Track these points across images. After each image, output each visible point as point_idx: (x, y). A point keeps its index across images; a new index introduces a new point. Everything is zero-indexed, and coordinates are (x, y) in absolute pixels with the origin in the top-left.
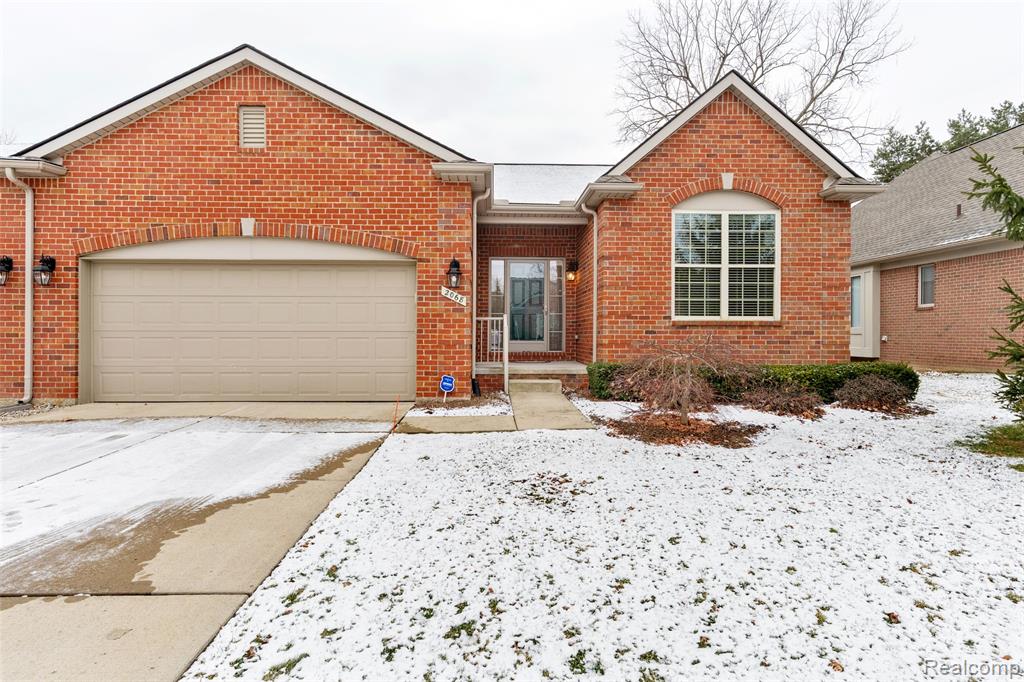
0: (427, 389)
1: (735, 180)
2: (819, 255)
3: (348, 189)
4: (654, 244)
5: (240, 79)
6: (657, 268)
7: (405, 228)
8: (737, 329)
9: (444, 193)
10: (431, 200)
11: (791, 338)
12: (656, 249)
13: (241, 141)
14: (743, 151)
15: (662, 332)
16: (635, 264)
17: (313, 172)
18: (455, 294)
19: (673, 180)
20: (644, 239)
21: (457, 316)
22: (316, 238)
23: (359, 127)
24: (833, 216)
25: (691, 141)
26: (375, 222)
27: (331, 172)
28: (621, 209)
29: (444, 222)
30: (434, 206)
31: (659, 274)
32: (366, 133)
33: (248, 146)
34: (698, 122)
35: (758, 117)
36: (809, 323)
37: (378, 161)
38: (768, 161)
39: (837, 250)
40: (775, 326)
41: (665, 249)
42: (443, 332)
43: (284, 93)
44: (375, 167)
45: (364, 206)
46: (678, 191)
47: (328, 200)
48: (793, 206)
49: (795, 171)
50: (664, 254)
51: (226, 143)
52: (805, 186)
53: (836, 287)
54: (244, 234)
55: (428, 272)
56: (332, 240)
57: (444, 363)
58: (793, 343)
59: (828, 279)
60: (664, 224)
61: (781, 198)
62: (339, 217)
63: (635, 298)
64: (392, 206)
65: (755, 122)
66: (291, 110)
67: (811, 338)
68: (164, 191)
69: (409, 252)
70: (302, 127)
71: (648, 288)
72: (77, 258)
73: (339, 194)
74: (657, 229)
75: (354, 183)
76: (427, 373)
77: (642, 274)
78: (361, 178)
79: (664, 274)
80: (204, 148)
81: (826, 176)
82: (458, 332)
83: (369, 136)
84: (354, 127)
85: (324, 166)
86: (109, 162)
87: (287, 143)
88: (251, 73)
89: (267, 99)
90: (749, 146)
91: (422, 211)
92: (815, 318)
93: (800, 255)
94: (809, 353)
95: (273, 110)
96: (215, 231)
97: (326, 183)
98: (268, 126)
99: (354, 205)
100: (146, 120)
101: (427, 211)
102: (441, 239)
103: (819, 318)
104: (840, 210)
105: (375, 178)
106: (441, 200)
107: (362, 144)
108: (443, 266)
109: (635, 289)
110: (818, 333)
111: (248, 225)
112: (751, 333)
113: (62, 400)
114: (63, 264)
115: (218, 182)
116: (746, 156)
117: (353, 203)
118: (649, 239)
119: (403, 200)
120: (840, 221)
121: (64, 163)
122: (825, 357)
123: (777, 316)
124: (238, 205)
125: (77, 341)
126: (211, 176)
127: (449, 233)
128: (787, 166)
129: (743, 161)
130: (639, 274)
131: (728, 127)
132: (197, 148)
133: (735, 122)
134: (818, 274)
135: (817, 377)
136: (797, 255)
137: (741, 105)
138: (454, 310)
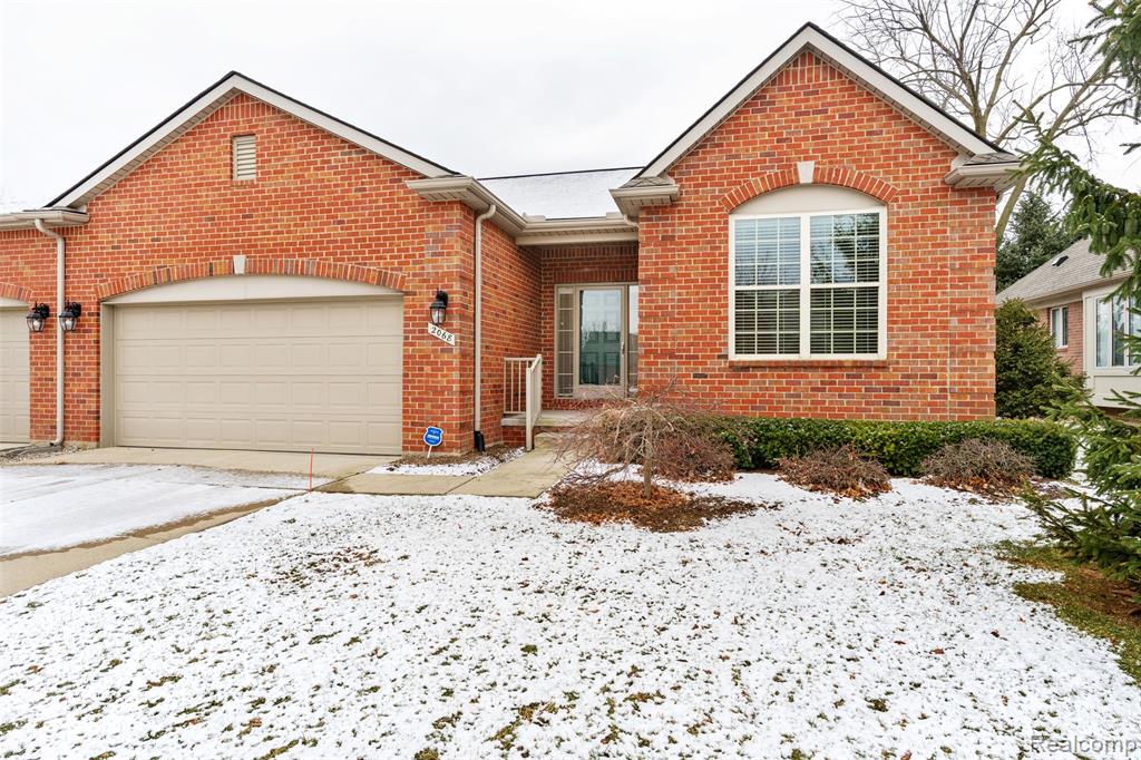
0: (414, 442)
1: (816, 170)
2: (945, 266)
3: (333, 217)
4: (705, 261)
5: (232, 108)
6: (709, 293)
7: (392, 257)
8: (820, 372)
9: (431, 214)
10: (417, 224)
11: (901, 383)
12: (708, 268)
13: (235, 174)
14: (829, 130)
15: (716, 376)
16: (680, 288)
17: (299, 201)
18: (443, 332)
19: (730, 177)
20: (693, 256)
21: (446, 357)
22: (302, 273)
23: (343, 148)
24: (967, 210)
25: (755, 123)
26: (359, 253)
27: (316, 199)
28: (660, 219)
29: (432, 248)
30: (421, 230)
31: (712, 300)
32: (350, 153)
33: (241, 178)
34: (765, 97)
35: (851, 82)
36: (930, 363)
37: (363, 183)
38: (865, 140)
39: (973, 258)
40: (877, 368)
41: (720, 267)
42: (432, 376)
43: (272, 119)
44: (360, 190)
45: (349, 235)
46: (737, 191)
47: (315, 230)
48: (904, 200)
49: (907, 150)
50: (719, 274)
51: (220, 177)
52: (923, 171)
53: (972, 311)
54: (236, 272)
55: (414, 306)
56: (318, 275)
57: (431, 413)
58: (905, 390)
59: (958, 301)
60: (718, 235)
61: (885, 191)
62: (325, 248)
63: (680, 332)
64: (377, 233)
65: (847, 90)
66: (278, 136)
67: (933, 384)
68: (167, 231)
69: (395, 285)
70: (289, 153)
71: (697, 319)
72: (98, 303)
73: (325, 224)
74: (708, 242)
75: (339, 210)
76: (413, 424)
77: (689, 300)
78: (346, 204)
79: (719, 300)
80: (201, 185)
81: (956, 154)
82: (446, 376)
83: (354, 156)
84: (339, 148)
85: (310, 194)
86: (123, 206)
87: (275, 172)
88: (242, 101)
89: (256, 126)
90: (837, 123)
91: (408, 237)
92: (939, 356)
93: (916, 267)
94: (929, 404)
95: (262, 138)
96: (211, 271)
97: (312, 212)
98: (258, 156)
99: (339, 235)
100: (153, 160)
101: (413, 237)
102: (429, 269)
103: (944, 355)
104: (978, 201)
105: (360, 203)
106: (428, 223)
107: (347, 166)
108: (430, 300)
109: (681, 320)
110: (944, 377)
111: (240, 262)
112: (841, 378)
113: (86, 443)
114: (87, 309)
115: (213, 219)
116: (833, 136)
117: (337, 232)
118: (698, 255)
119: (389, 226)
120: (978, 216)
121: (89, 210)
122: (955, 411)
123: (882, 354)
124: (231, 242)
125: (98, 385)
126: (207, 213)
127: (436, 261)
128: (894, 145)
129: (829, 143)
130: (685, 300)
131: (808, 100)
132: (196, 185)
133: (817, 93)
134: (944, 293)
135: (907, 439)
136: (910, 267)
137: (825, 69)
138: (442, 351)
